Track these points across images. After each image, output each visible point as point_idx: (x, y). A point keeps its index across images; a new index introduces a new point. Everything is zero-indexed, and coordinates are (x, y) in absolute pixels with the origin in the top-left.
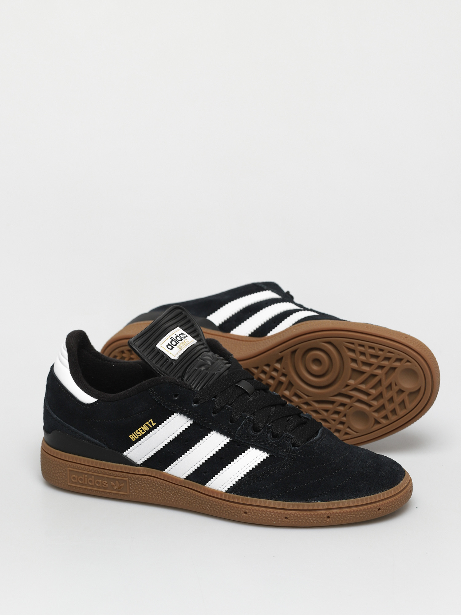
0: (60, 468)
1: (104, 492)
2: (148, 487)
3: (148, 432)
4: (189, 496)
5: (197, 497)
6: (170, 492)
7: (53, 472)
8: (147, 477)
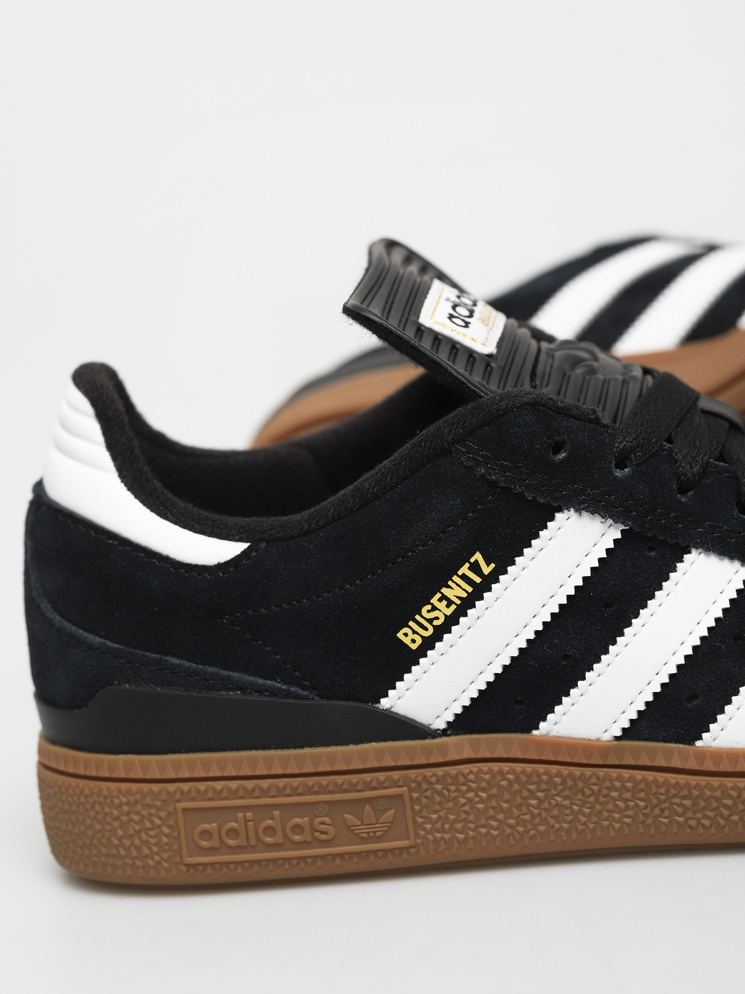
0: (145, 813)
1: (323, 857)
2: (482, 801)
3: (467, 604)
4: (642, 795)
5: (673, 791)
6: (566, 798)
7: (120, 832)
8: (474, 767)
